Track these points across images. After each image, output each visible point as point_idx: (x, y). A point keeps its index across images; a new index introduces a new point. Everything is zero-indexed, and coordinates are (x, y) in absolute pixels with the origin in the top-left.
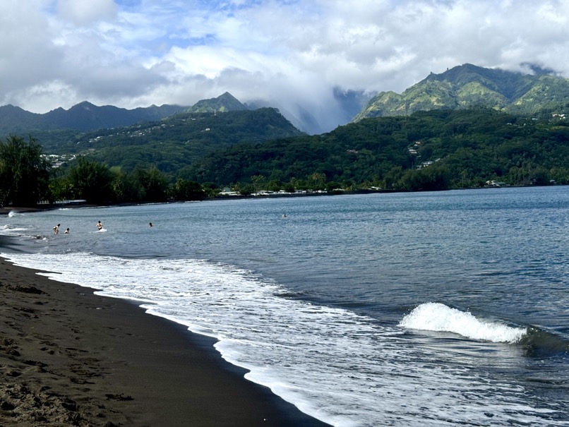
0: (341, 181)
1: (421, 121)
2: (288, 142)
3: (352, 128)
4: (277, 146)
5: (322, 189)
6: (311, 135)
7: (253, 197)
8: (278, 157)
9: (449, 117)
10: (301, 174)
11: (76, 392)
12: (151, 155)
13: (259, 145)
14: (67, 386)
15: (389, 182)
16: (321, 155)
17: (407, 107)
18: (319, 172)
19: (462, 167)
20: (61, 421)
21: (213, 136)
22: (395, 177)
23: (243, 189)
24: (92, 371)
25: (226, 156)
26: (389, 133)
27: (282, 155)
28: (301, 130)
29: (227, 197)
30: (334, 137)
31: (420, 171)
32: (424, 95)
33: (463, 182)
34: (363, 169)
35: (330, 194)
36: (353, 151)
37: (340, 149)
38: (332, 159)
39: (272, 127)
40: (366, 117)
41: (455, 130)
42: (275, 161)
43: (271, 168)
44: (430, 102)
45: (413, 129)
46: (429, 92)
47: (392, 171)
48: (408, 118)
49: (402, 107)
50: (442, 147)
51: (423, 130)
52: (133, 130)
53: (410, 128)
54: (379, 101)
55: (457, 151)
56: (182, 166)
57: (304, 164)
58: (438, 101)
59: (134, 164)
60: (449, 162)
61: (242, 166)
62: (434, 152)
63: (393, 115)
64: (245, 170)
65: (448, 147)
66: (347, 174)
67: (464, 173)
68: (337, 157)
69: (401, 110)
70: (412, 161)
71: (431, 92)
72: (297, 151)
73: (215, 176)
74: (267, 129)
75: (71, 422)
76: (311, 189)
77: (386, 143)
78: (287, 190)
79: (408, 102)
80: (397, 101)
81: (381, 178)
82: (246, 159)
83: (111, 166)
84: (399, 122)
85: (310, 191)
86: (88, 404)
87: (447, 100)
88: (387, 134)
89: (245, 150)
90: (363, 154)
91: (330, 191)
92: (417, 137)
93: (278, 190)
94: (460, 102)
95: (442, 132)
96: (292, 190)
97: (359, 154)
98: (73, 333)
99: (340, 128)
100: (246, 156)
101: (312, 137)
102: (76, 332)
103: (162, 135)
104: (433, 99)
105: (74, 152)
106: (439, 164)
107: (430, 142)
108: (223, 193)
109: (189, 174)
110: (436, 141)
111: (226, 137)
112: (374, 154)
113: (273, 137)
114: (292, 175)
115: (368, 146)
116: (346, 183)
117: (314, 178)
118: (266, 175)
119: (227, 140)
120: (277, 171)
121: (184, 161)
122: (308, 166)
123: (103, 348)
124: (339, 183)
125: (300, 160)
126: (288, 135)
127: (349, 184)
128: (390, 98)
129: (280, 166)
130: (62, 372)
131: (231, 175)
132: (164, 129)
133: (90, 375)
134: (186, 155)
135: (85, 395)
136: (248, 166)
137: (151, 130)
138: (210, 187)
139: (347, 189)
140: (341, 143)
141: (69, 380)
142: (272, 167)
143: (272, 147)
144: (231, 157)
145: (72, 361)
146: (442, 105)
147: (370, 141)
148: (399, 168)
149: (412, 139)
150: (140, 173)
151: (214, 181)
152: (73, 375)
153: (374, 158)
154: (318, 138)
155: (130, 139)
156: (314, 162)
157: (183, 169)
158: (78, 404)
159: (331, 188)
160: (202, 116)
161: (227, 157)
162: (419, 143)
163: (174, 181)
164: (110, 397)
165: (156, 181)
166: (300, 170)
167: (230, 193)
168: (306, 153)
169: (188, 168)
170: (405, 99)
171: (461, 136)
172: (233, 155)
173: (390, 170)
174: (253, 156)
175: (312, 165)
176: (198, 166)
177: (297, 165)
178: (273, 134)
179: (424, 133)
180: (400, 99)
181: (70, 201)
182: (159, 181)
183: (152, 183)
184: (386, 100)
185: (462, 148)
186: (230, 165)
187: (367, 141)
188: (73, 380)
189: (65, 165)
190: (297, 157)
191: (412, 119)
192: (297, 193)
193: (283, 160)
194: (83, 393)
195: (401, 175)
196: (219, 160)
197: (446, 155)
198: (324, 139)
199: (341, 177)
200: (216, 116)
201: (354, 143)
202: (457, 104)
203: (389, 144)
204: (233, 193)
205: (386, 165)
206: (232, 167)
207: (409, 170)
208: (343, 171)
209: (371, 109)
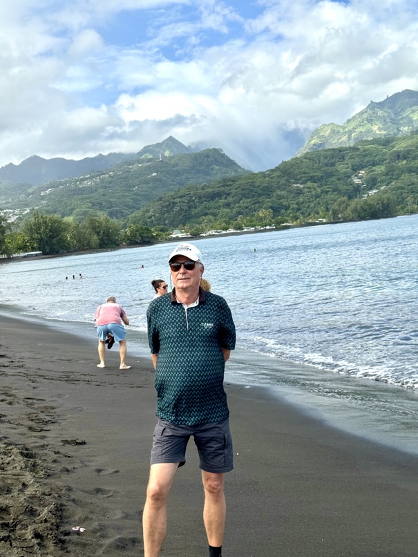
0: (288, 216)
1: (364, 151)
2: (233, 181)
3: (296, 163)
4: (223, 186)
5: (270, 225)
6: (256, 172)
7: (203, 237)
8: (225, 196)
9: (391, 144)
10: (248, 212)
11: (33, 440)
12: (101, 204)
13: (205, 186)
14: (25, 434)
15: (335, 213)
16: (267, 191)
17: (349, 138)
18: (266, 208)
19: (408, 193)
20: (18, 468)
21: (160, 180)
22: (341, 208)
23: (193, 230)
24: (48, 418)
25: (174, 199)
26: (333, 165)
27: (229, 194)
28: (246, 169)
29: (178, 239)
30: (278, 173)
31: (366, 200)
32: (365, 124)
33: (409, 208)
34: (310, 202)
35: (277, 229)
36: (298, 185)
37: (285, 185)
38: (278, 195)
39: (217, 167)
40: (309, 151)
41: (398, 156)
42: (223, 201)
43: (219, 208)
44: (372, 131)
45: (357, 160)
46: (370, 121)
47: (337, 203)
48: (350, 148)
49: (344, 138)
50: (387, 174)
51: (366, 159)
52: (82, 180)
53: (354, 158)
54: (321, 134)
55: (402, 177)
56: (132, 212)
57: (250, 202)
58: (380, 129)
59: (85, 213)
60: (394, 189)
61: (190, 207)
62: (379, 180)
63: (335, 147)
64: (194, 211)
65: (392, 175)
66: (293, 209)
67: (410, 199)
68: (283, 192)
69: (342, 141)
70: (357, 190)
71: (372, 120)
72: (243, 190)
73: (165, 220)
74: (212, 169)
75: (28, 469)
76: (260, 225)
77: (330, 175)
78: (236, 229)
79: (350, 132)
80: (339, 132)
81: (327, 210)
82: (193, 201)
83: (63, 217)
84: (342, 153)
85: (259, 228)
86: (45, 451)
87: (389, 128)
88: (331, 166)
89: (192, 192)
90: (309, 188)
91: (278, 226)
92: (361, 167)
93: (226, 229)
94: (401, 129)
95: (385, 160)
96: (240, 228)
97: (304, 188)
98: (30, 383)
99: (284, 163)
100: (194, 198)
101: (257, 174)
102: (33, 382)
103: (110, 182)
104: (375, 128)
105: (27, 205)
106: (385, 192)
107: (375, 171)
108: (174, 236)
109: (140, 220)
110: (380, 169)
111: (173, 181)
112: (320, 187)
113: (218, 177)
114: (239, 213)
115: (312, 179)
116: (293, 217)
117: (261, 215)
118: (215, 215)
119: (174, 183)
120: (225, 210)
121: (134, 207)
122: (255, 204)
123: (59, 396)
124: (286, 218)
125: (246, 198)
126: (233, 174)
127: (296, 218)
128: (332, 130)
129: (228, 205)
130: (20, 421)
131: (180, 217)
132: (112, 177)
133: (47, 423)
134: (135, 201)
135: (42, 442)
136: (196, 208)
137: (100, 179)
138: (161, 230)
139: (295, 223)
140: (285, 178)
141: (26, 428)
142: (220, 206)
143: (218, 187)
144: (179, 200)
145: (29, 410)
146: (384, 132)
147: (314, 174)
148: (345, 198)
149: (356, 169)
150: (92, 222)
151: (164, 224)
152: (31, 423)
153: (319, 190)
154: (263, 175)
155: (80, 189)
156: (260, 199)
157: (133, 214)
158: (34, 451)
159: (278, 223)
160: (148, 162)
161: (175, 201)
162: (363, 172)
163: (125, 227)
164: (66, 442)
165: (108, 229)
166: (247, 207)
167: (180, 235)
168: (251, 191)
169: (138, 213)
170: (347, 130)
171: (404, 162)
172: (181, 197)
173: (335, 201)
174: (200, 198)
175: (259, 202)
176: (147, 211)
177: (244, 203)
178: (218, 174)
179: (368, 162)
180: (342, 131)
181: (27, 254)
182: (110, 228)
183: (104, 230)
184: (328, 133)
185: (407, 174)
186: (179, 208)
187: (312, 174)
188: (30, 428)
189: (19, 219)
190: (243, 195)
191: (355, 149)
192: (245, 230)
193: (230, 199)
194: (39, 440)
195: (348, 205)
196: (167, 203)
197: (391, 182)
198: (269, 176)
199: (288, 212)
200: (161, 161)
201: (298, 177)
202: (399, 131)
203: (333, 176)
204: (184, 235)
205: (332, 196)
206: (181, 209)
207: (356, 200)
208: (289, 206)
209: (313, 142)
